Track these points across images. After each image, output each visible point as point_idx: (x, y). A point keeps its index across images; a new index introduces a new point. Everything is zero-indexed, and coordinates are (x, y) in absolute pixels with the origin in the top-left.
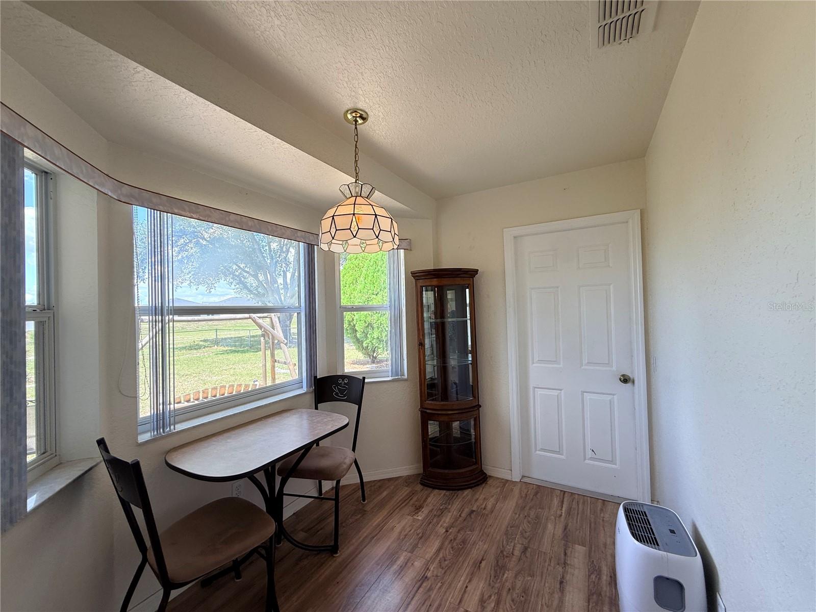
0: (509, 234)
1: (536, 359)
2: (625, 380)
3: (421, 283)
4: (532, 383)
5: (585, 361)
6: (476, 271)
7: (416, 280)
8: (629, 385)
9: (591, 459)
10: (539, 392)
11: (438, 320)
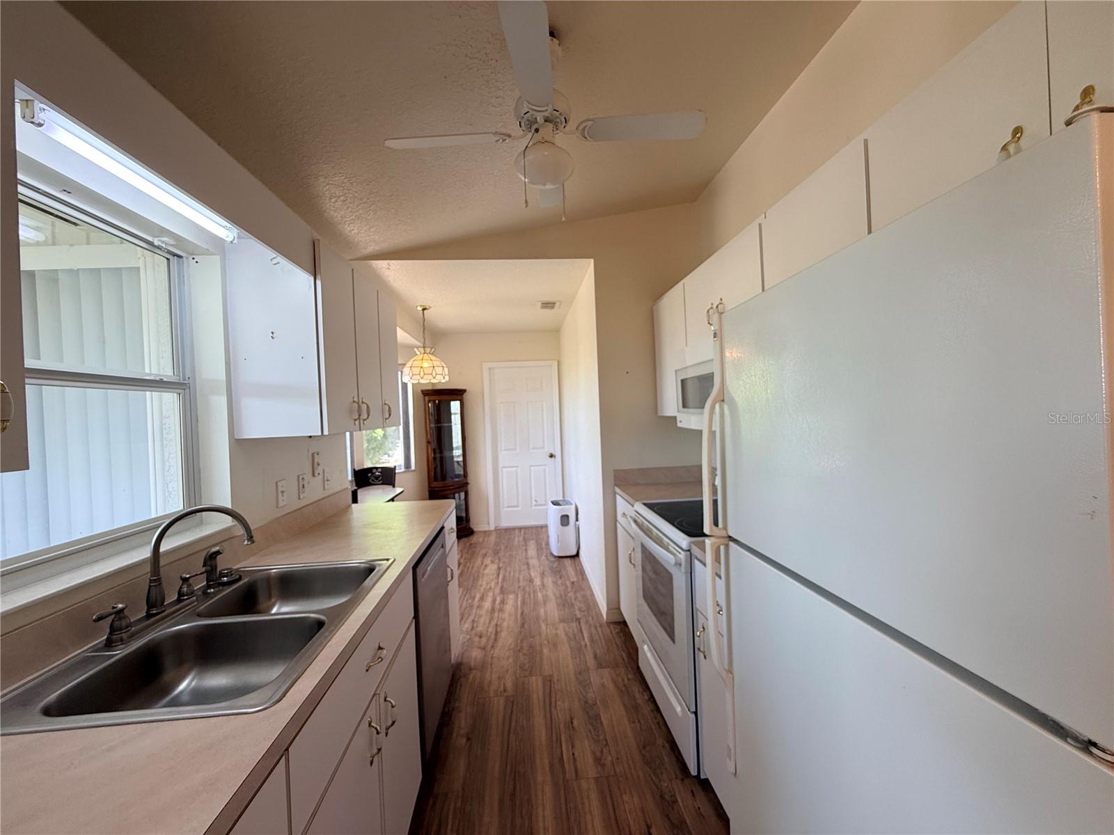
0: (486, 366)
1: (503, 448)
2: (551, 456)
3: (427, 398)
4: (501, 465)
5: (531, 447)
6: (465, 391)
7: (425, 396)
8: (553, 459)
9: (535, 505)
10: (505, 470)
11: (437, 425)
